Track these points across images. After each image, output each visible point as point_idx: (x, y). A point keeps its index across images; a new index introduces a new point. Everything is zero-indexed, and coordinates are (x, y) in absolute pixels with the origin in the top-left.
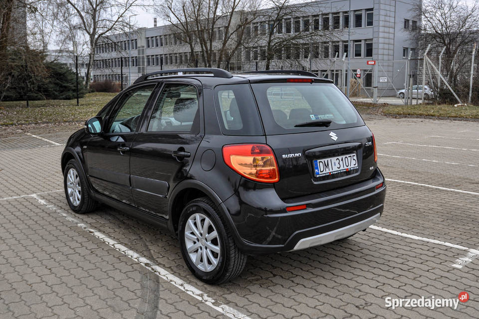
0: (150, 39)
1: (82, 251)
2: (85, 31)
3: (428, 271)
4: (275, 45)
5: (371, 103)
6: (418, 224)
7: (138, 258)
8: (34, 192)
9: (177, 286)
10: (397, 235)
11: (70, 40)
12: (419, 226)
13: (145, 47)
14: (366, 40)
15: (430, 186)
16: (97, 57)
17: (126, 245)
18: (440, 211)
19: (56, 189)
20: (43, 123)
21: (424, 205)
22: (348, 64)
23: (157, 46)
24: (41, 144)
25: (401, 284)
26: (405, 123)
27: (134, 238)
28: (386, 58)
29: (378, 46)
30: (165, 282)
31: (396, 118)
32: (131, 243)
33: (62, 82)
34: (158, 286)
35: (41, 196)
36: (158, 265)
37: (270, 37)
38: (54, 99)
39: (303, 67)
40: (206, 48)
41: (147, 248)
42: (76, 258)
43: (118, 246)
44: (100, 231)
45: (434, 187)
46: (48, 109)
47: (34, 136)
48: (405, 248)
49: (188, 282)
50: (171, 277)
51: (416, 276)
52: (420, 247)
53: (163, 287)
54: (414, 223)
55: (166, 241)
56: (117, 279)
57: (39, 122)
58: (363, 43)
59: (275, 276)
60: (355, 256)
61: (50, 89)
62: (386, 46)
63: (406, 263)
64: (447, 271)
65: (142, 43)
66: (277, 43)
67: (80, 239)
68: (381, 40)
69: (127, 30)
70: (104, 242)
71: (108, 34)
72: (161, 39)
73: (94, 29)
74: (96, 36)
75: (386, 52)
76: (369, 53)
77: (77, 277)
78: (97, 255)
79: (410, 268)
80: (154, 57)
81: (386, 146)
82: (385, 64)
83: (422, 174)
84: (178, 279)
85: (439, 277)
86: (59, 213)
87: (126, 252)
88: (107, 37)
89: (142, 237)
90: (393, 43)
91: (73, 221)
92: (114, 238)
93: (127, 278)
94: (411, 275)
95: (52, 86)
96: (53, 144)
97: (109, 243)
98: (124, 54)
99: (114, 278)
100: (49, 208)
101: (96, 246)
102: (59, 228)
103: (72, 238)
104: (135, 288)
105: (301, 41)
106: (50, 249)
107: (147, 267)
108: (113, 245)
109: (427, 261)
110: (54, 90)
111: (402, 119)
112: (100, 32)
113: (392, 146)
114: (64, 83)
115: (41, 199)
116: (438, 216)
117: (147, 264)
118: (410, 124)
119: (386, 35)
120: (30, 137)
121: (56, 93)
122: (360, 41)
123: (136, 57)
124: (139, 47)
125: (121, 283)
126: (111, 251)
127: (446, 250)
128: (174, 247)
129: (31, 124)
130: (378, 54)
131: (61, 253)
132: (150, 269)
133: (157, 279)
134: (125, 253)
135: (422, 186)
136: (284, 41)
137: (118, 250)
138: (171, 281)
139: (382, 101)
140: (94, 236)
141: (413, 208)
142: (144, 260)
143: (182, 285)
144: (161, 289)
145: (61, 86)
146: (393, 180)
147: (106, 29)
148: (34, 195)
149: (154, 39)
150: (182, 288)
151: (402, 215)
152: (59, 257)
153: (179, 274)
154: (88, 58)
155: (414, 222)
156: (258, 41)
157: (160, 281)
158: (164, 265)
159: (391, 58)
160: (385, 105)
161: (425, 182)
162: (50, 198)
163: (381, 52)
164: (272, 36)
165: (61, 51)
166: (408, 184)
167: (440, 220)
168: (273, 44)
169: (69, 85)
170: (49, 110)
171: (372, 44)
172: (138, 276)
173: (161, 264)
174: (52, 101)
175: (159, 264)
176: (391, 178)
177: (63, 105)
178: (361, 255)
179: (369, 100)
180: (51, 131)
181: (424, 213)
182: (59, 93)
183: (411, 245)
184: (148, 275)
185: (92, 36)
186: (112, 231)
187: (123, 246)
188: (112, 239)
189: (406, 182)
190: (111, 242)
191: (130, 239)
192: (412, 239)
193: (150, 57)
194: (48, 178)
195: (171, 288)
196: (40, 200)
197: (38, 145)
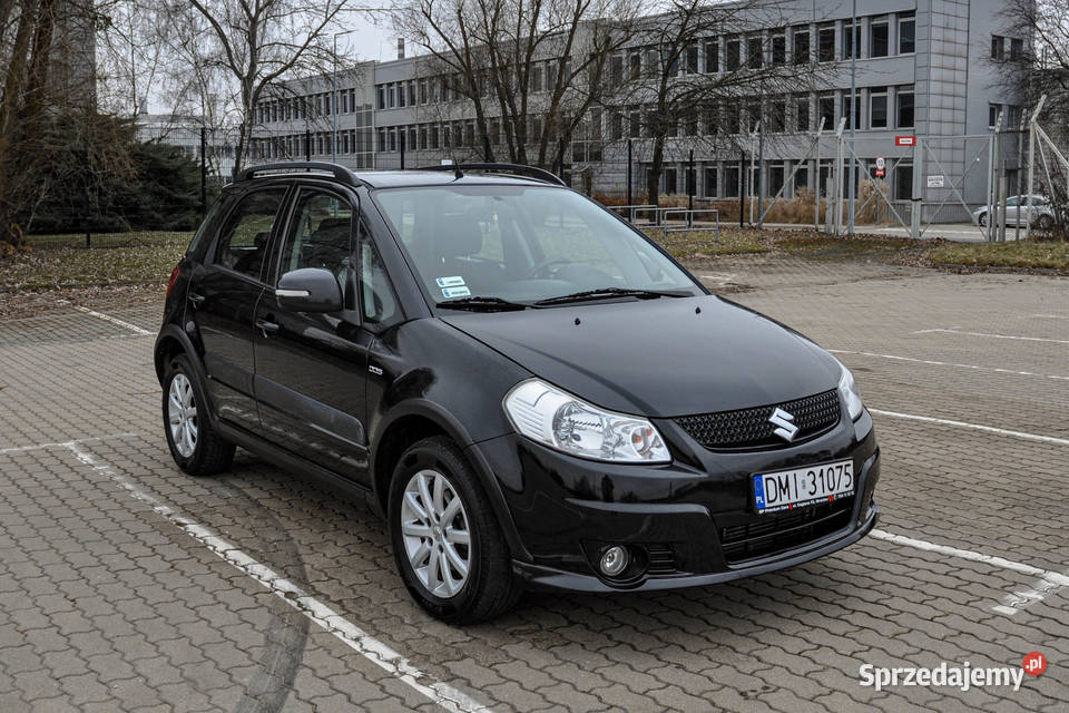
0: (385, 87)
1: (153, 564)
2: (230, 72)
3: (932, 620)
4: (674, 100)
5: (905, 239)
6: (941, 515)
7: (273, 580)
8: (70, 437)
9: (346, 640)
10: (884, 540)
11: (196, 91)
12: (941, 519)
13: (374, 108)
14: (897, 87)
15: (994, 430)
16: (258, 132)
17: (252, 553)
18: (1002, 487)
19: (123, 430)
20: (119, 285)
21: (967, 473)
22: (852, 144)
23: (402, 104)
24: (108, 331)
25: (859, 647)
26: (978, 285)
27: (273, 539)
28: (946, 129)
29: (928, 102)
30: (322, 632)
31: (960, 273)
32: (266, 548)
33: (172, 189)
34: (304, 639)
35: (85, 446)
36: (314, 596)
37: (664, 81)
38: (153, 229)
39: (743, 154)
40: (514, 110)
41: (299, 560)
42: (135, 578)
43: (234, 555)
44: (201, 522)
45: (1003, 431)
46: (133, 252)
47: (94, 313)
48: (893, 568)
49: (373, 632)
50: (337, 621)
51: (900, 629)
52: (930, 566)
53: (314, 642)
54: (931, 514)
55: (344, 547)
56: (216, 623)
57: (110, 281)
58: (890, 94)
59: (571, 623)
60: (771, 585)
61: (144, 207)
62: (948, 102)
63: (885, 602)
64: (976, 619)
65: (366, 97)
66: (679, 96)
67: (153, 539)
68: (935, 87)
69: (329, 67)
70: (205, 546)
71: (284, 77)
72: (411, 89)
73: (253, 66)
74: (257, 83)
75: (947, 115)
76: (906, 118)
77: (128, 618)
78: (182, 573)
79: (891, 612)
80: (396, 131)
81: (916, 337)
82: (945, 144)
83: (984, 403)
84: (352, 626)
85: (956, 633)
86: (117, 483)
87: (249, 567)
88: (283, 85)
89: (292, 536)
90: (964, 94)
91: (145, 500)
92: (229, 537)
93: (238, 622)
94: (888, 628)
95: (148, 198)
96: (134, 332)
97: (215, 548)
98: (322, 124)
99: (210, 622)
100: (97, 473)
101: (184, 555)
102: (111, 514)
103: (135, 535)
104: (251, 644)
105: (739, 91)
106: (80, 559)
107: (288, 600)
108: (223, 553)
109: (937, 597)
110: (153, 209)
111: (973, 276)
112: (266, 72)
113: (932, 338)
114: (176, 193)
115: (84, 452)
116: (993, 498)
117: (289, 594)
118: (988, 286)
119: (947, 74)
120: (86, 317)
121: (157, 215)
122: (884, 89)
123: (353, 130)
124: (360, 108)
125: (222, 632)
126: (217, 564)
127: (989, 574)
128: (358, 558)
129: (91, 285)
130: (927, 121)
131: (104, 568)
132: (294, 604)
133: (304, 626)
134: (247, 569)
135: (975, 430)
136: (695, 92)
137: (232, 563)
138: (336, 630)
139: (932, 232)
140: (186, 533)
141: (939, 480)
142: (284, 585)
143: (357, 639)
144: (309, 645)
145: (170, 200)
146: (909, 416)
147: (280, 66)
148: (70, 445)
149: (395, 87)
150: (356, 646)
151: (908, 494)
152: (98, 576)
153: (358, 616)
154: (238, 133)
155: (934, 510)
156: (635, 91)
157: (311, 630)
158: (327, 597)
159: (959, 128)
160: (939, 242)
161: (985, 421)
162: (104, 450)
163: (933, 114)
164: (670, 79)
165: (174, 118)
166: (943, 425)
167: (996, 506)
168: (671, 99)
169: (185, 196)
170: (138, 254)
171: (913, 94)
172: (263, 619)
173: (321, 594)
174: (146, 235)
175: (316, 594)
176: (907, 412)
177: (171, 243)
178: (786, 581)
179: (901, 232)
180: (135, 304)
181: (962, 492)
182: (164, 217)
183: (910, 562)
184: (287, 617)
185: (247, 82)
186: (228, 522)
187: (245, 556)
188: (224, 539)
189: (940, 421)
190: (220, 545)
191: (264, 540)
192: (914, 548)
193: (386, 131)
194: (108, 408)
195: (331, 644)
196: (81, 455)
197: (101, 334)
